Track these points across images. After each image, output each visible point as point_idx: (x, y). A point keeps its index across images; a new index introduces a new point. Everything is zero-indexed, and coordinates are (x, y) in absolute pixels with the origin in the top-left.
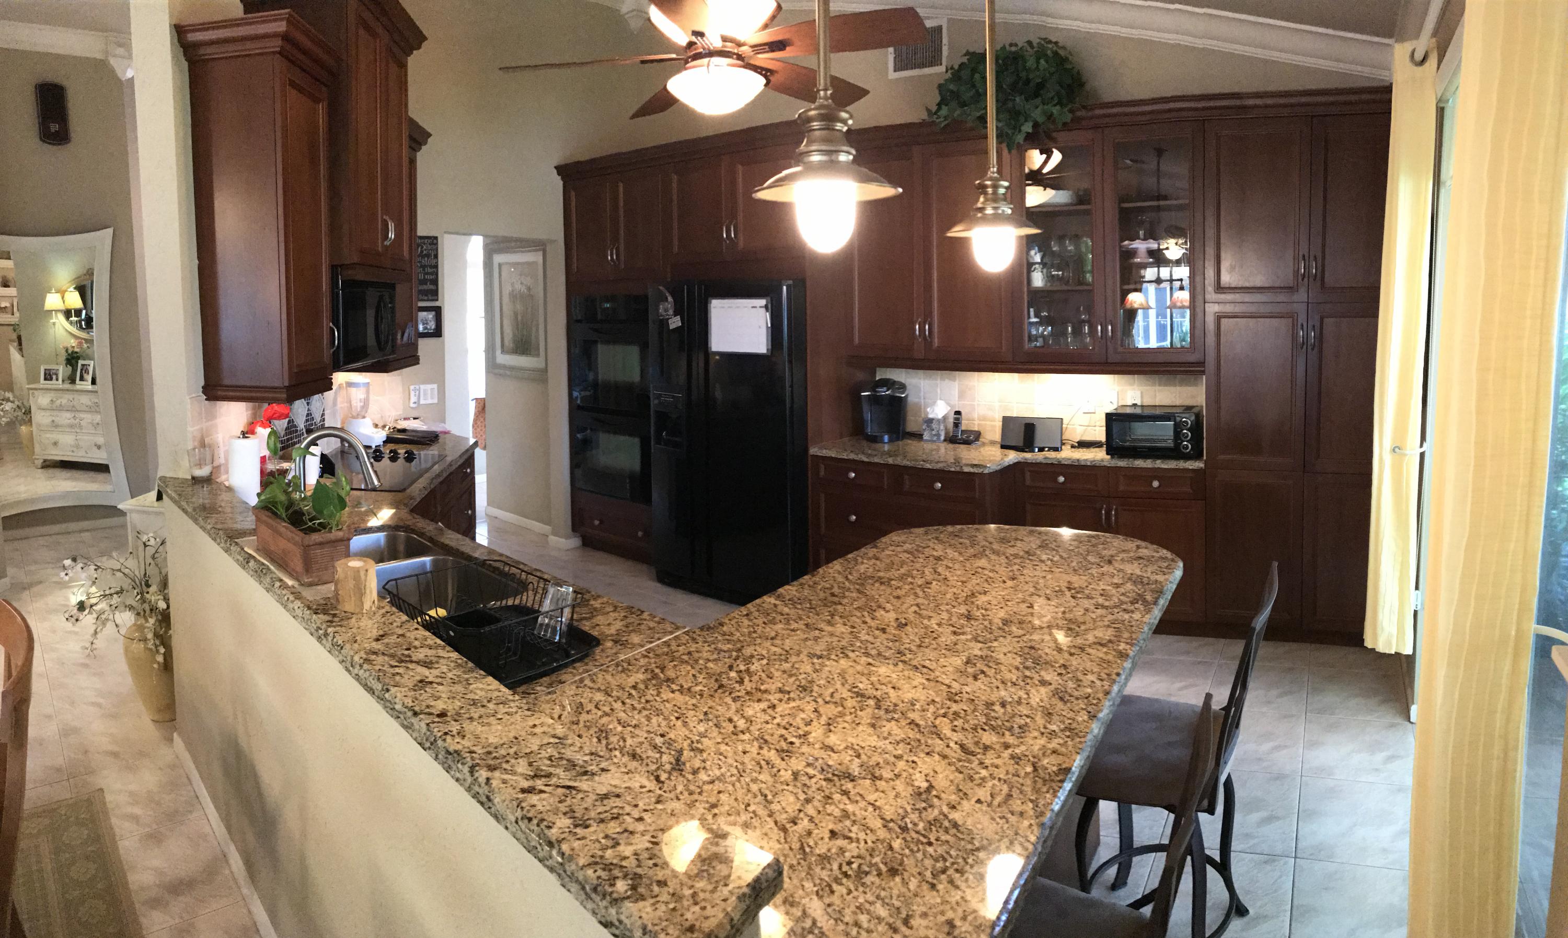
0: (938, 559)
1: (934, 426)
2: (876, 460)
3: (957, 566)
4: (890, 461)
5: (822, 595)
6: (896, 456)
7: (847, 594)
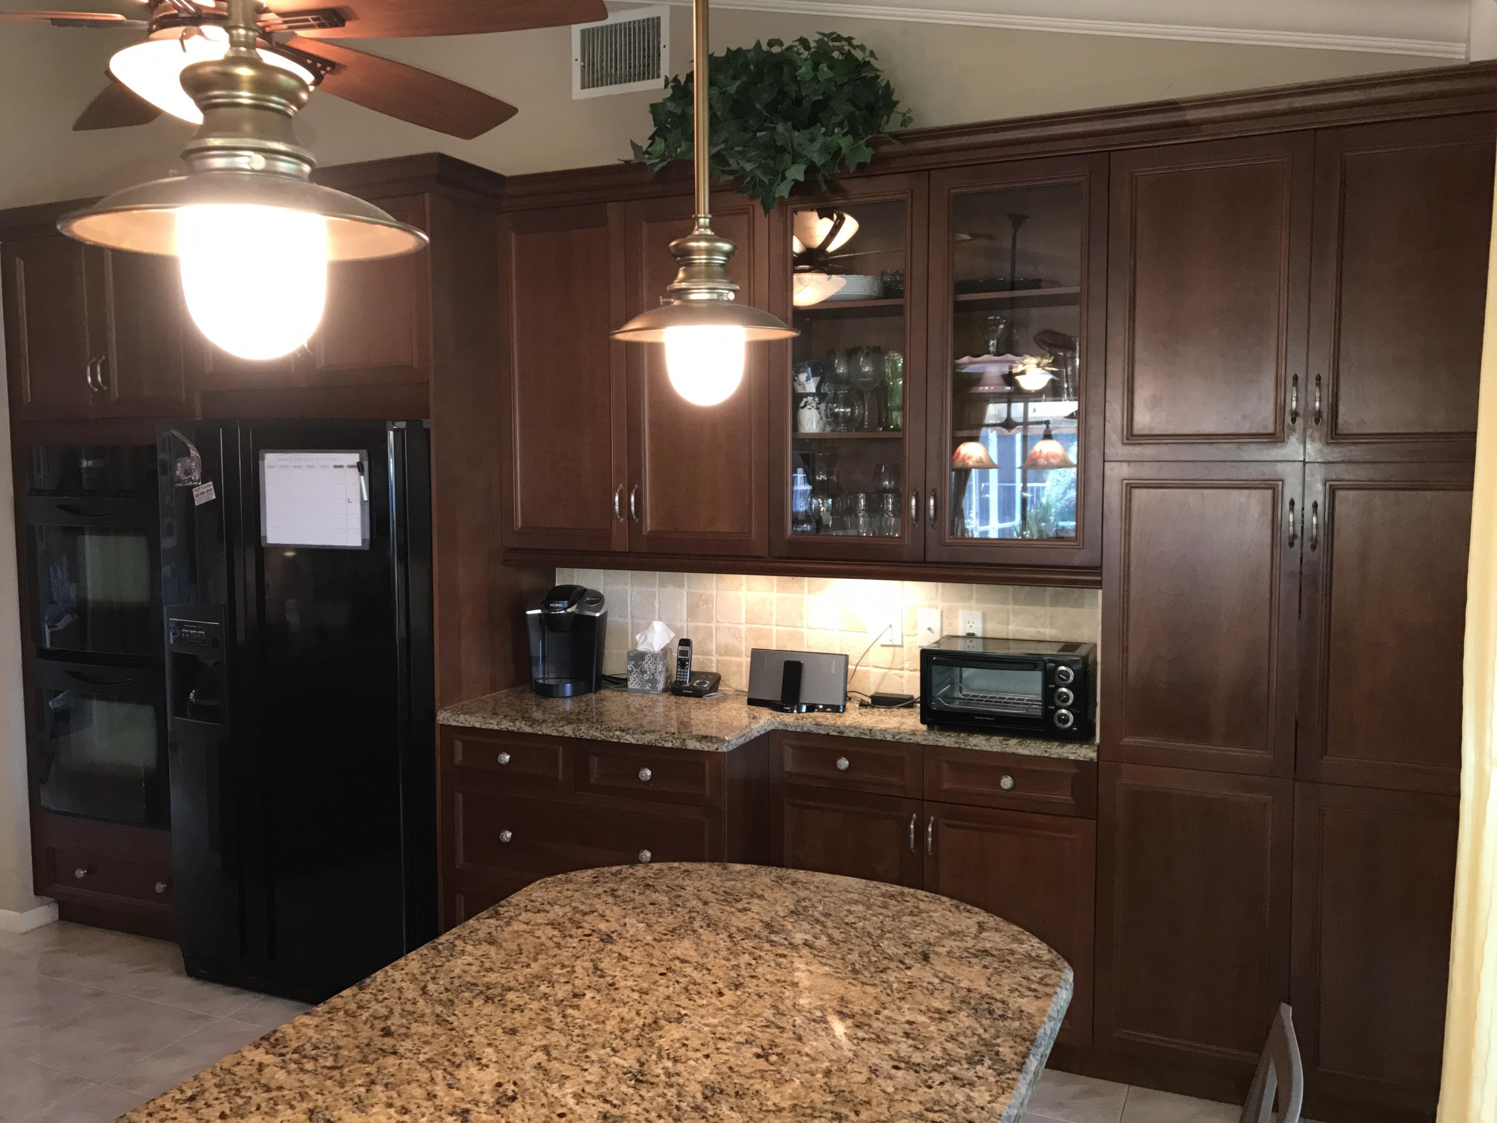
0: (607, 939)
1: (647, 665)
2: (546, 730)
3: (637, 956)
4: (568, 731)
5: (365, 1033)
6: (580, 721)
7: (415, 1027)
